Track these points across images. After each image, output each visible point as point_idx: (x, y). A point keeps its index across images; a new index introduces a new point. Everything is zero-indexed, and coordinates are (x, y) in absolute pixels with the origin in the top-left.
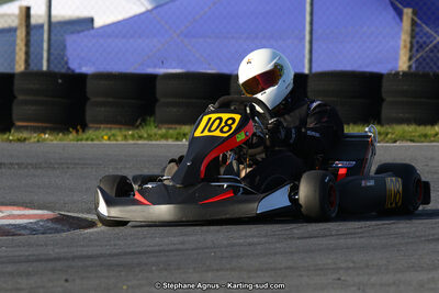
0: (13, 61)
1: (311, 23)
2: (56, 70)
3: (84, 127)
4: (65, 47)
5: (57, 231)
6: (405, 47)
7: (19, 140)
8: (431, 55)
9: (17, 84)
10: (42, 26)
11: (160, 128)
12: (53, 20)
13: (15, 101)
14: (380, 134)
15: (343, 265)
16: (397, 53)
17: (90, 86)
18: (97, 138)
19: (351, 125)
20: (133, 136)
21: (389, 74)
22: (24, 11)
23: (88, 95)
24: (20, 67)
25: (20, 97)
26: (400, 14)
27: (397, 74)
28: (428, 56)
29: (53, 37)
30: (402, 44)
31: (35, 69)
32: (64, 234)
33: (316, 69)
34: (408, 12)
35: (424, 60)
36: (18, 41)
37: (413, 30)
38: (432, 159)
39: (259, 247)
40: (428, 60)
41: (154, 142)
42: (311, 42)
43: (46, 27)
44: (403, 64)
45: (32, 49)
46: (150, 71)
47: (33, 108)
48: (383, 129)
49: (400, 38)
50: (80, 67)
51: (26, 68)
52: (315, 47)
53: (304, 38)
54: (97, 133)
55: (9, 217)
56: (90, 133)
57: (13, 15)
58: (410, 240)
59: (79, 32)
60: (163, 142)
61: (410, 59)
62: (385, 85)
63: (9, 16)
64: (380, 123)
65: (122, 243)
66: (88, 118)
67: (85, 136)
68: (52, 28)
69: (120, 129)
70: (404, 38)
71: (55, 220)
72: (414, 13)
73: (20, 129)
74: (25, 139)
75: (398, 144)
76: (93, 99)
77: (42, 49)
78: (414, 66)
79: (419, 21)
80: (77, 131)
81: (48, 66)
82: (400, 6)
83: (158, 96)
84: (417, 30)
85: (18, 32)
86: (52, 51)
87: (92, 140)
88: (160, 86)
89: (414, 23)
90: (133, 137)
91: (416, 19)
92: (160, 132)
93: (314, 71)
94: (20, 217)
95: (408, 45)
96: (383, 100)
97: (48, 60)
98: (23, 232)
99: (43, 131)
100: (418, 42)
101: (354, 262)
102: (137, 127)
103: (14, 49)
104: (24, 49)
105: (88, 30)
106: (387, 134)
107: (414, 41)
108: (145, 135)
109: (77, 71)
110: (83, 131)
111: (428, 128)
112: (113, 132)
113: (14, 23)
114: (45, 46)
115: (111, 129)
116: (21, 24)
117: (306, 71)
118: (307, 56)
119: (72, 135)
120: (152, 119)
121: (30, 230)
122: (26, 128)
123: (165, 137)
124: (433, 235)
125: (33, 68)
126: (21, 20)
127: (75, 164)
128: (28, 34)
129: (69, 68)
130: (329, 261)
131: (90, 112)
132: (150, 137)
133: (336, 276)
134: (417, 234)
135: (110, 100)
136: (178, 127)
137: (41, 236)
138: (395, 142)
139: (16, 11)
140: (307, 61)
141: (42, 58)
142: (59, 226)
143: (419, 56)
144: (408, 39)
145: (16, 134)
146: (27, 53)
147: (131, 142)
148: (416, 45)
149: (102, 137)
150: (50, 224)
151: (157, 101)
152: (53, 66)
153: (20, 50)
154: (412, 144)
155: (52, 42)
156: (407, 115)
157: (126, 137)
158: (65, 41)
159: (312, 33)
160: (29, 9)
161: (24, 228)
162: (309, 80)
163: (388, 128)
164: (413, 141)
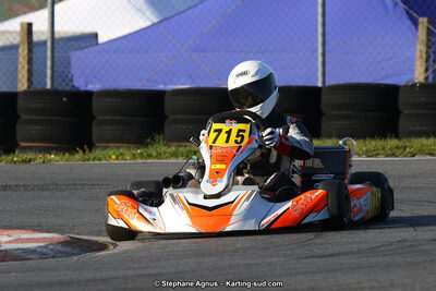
0: (16, 78)
1: (324, 35)
2: (60, 88)
3: (91, 147)
4: (69, 64)
5: (68, 255)
6: (421, 57)
7: (24, 161)
9: (21, 103)
10: (45, 43)
11: (169, 146)
12: (56, 36)
13: (19, 121)
14: (397, 147)
16: (414, 65)
17: (96, 104)
18: (105, 158)
19: (368, 139)
20: (141, 154)
21: (406, 86)
22: (26, 28)
23: (95, 114)
24: (22, 86)
25: (24, 117)
26: (416, 23)
27: (414, 85)
29: (56, 54)
30: (418, 54)
31: (39, 87)
32: (75, 258)
33: (331, 82)
34: (423, 21)
36: (21, 59)
37: (428, 40)
41: (163, 161)
42: (324, 55)
43: (49, 44)
44: (419, 76)
45: (35, 67)
46: (161, 87)
47: (37, 127)
48: (400, 143)
49: (415, 48)
50: (87, 85)
51: (29, 87)
52: (327, 59)
53: (317, 49)
54: (105, 152)
55: (17, 241)
56: (97, 153)
57: (15, 32)
59: (83, 48)
60: (173, 160)
61: (427, 70)
62: (402, 96)
63: (11, 32)
64: (397, 137)
66: (94, 137)
67: (92, 156)
68: (56, 45)
69: (128, 148)
70: (421, 48)
71: (65, 243)
72: (429, 22)
73: (24, 149)
74: (30, 161)
75: (416, 158)
76: (99, 118)
77: (46, 66)
80: (84, 151)
81: (52, 85)
82: (415, 15)
83: (167, 112)
84: (433, 39)
85: (20, 50)
86: (56, 68)
87: (100, 160)
88: (168, 103)
89: (429, 33)
91: (432, 28)
92: (169, 150)
93: (327, 84)
94: (28, 240)
95: (424, 56)
96: (400, 113)
97: (52, 78)
98: (32, 256)
99: (49, 151)
100: (434, 52)
102: (147, 146)
103: (17, 68)
104: (26, 67)
105: (92, 46)
106: (405, 148)
107: (431, 51)
108: (155, 154)
109: (82, 88)
112: (121, 150)
113: (16, 40)
114: (49, 63)
115: (118, 148)
116: (22, 42)
117: (320, 84)
118: (320, 69)
119: (79, 155)
120: (161, 136)
121: (40, 254)
122: (31, 148)
123: (175, 155)
125: (37, 86)
126: (22, 37)
128: (30, 51)
129: (73, 86)
131: (96, 131)
132: (159, 156)
135: (117, 118)
137: (51, 260)
138: (414, 156)
139: (18, 28)
140: (320, 74)
141: (46, 76)
142: (69, 250)
144: (424, 50)
145: (21, 155)
146: (30, 72)
147: (140, 161)
149: (110, 157)
150: (60, 248)
151: (166, 117)
152: (56, 84)
153: (23, 67)
154: (432, 158)
155: (55, 59)
156: (425, 128)
157: (134, 156)
158: (69, 57)
159: (324, 45)
160: (30, 25)
161: (33, 251)
162: (323, 93)
163: (406, 142)
164: (432, 155)
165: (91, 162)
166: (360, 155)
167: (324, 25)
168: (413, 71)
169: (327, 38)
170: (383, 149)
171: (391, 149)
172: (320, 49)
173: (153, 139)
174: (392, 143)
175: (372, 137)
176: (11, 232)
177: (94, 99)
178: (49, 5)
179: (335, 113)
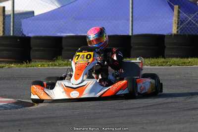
1: (132, 13)
2: (17, 35)
3: (30, 61)
4: (21, 25)
5: (17, 108)
6: (175, 23)
8: (187, 26)
10: (10, 15)
11: (64, 61)
12: (15, 12)
14: (164, 62)
15: (145, 122)
16: (172, 26)
17: (32, 42)
18: (36, 66)
19: (151, 59)
20: (52, 64)
21: (168, 35)
22: (2, 9)
23: (31, 46)
24: (1, 34)
26: (173, 8)
27: (171, 35)
28: (186, 27)
29: (15, 20)
30: (174, 21)
31: (8, 35)
32: (19, 110)
33: (135, 33)
34: (176, 7)
35: (184, 28)
37: (179, 15)
38: (187, 73)
40: (186, 29)
41: (61, 67)
42: (132, 21)
43: (12, 16)
44: (174, 31)
45: (6, 26)
46: (59, 34)
47: (7, 52)
48: (165, 60)
49: (173, 19)
50: (28, 33)
51: (3, 34)
52: (134, 23)
53: (129, 19)
54: (36, 64)
56: (33, 64)
58: (176, 110)
59: (29, 17)
60: (66, 67)
61: (178, 28)
62: (166, 41)
64: (164, 57)
65: (45, 113)
66: (31, 57)
67: (30, 65)
68: (15, 16)
69: (46, 61)
70: (175, 19)
71: (16, 103)
72: (179, 8)
73: (1, 62)
74: (3, 67)
75: (172, 67)
76: (34, 48)
77: (10, 25)
78: (179, 32)
79: (181, 11)
80: (27, 63)
81: (13, 34)
82: (172, 4)
83: (63, 46)
84: (181, 15)
86: (15, 27)
87: (33, 67)
88: (64, 42)
89: (179, 12)
92: (64, 63)
95: (177, 22)
96: (165, 47)
97: (13, 31)
98: (1, 108)
99: (11, 63)
100: (181, 21)
101: (150, 120)
102: (54, 61)
104: (2, 26)
106: (167, 62)
107: (179, 20)
109: (27, 35)
110: (29, 63)
111: (186, 59)
112: (43, 63)
114: (12, 24)
115: (42, 61)
116: (1, 15)
117: (130, 34)
118: (131, 27)
119: (24, 65)
120: (61, 57)
121: (4, 108)
122: (4, 62)
123: (66, 65)
124: (187, 108)
125: (6, 34)
127: (26, 78)
128: (4, 19)
129: (23, 34)
131: (32, 54)
132: (59, 65)
133: (142, 127)
135: (42, 48)
137: (9, 110)
140: (130, 30)
141: (10, 30)
142: (17, 106)
143: (181, 27)
144: (177, 20)
146: (4, 28)
147: (51, 67)
148: (180, 22)
149: (38, 65)
150: (13, 105)
151: (63, 48)
154: (178, 67)
155: (15, 23)
157: (49, 65)
158: (21, 22)
159: (132, 17)
160: (4, 8)
162: (132, 38)
163: (167, 60)
164: (179, 65)
165: (29, 68)
166: (147, 65)
167: (132, 8)
168: (171, 28)
170: (158, 63)
171: (161, 63)
172: (131, 19)
173: (57, 58)
174: (163, 60)
175: (153, 57)
177: (31, 40)
179: (137, 47)
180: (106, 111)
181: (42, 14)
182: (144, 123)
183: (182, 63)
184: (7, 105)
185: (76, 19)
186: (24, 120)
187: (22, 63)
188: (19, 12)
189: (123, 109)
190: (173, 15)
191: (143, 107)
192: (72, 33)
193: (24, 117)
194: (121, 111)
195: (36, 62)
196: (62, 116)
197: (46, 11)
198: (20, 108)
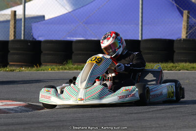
0: (8, 35)
1: (142, 17)
2: (28, 39)
3: (40, 65)
4: (32, 28)
5: (27, 111)
6: (184, 28)
7: (11, 71)
9: (10, 45)
10: (21, 20)
11: (74, 65)
12: (26, 17)
13: (9, 53)
14: (173, 67)
16: (181, 31)
17: (43, 46)
18: (46, 70)
19: (160, 63)
21: (177, 40)
22: (13, 13)
23: (42, 50)
24: (11, 38)
25: (11, 52)
26: (182, 13)
27: (181, 40)
28: (195, 32)
29: (26, 24)
32: (30, 113)
34: (185, 12)
35: (193, 33)
36: (11, 26)
37: (188, 20)
39: (116, 118)
40: (195, 34)
41: (71, 71)
42: (142, 26)
43: (23, 20)
44: (183, 35)
45: (17, 30)
46: (69, 39)
47: (17, 56)
48: (174, 65)
49: (182, 24)
50: (38, 37)
51: (14, 38)
52: (144, 28)
53: (139, 24)
55: (5, 105)
56: (43, 67)
57: (9, 15)
59: (38, 22)
60: (75, 71)
61: (187, 33)
62: (175, 45)
63: (6, 15)
64: (173, 62)
66: (42, 61)
67: (40, 69)
68: (26, 20)
69: (56, 65)
70: (184, 24)
71: (25, 106)
72: (188, 13)
73: (11, 65)
74: (14, 70)
75: (181, 71)
76: (44, 52)
77: (21, 29)
78: (188, 37)
79: (190, 16)
80: (37, 67)
81: (24, 37)
82: (182, 9)
83: (73, 50)
84: (190, 20)
85: (11, 23)
86: (26, 30)
87: (44, 70)
88: (74, 46)
89: (188, 17)
90: (62, 69)
92: (74, 67)
93: (143, 39)
94: (10, 105)
95: (186, 27)
96: (174, 52)
97: (24, 35)
98: (11, 112)
99: (22, 66)
101: (159, 124)
102: (64, 65)
103: (9, 30)
105: (42, 21)
106: (176, 67)
107: (189, 25)
108: (68, 68)
109: (37, 39)
110: (40, 66)
112: (53, 67)
113: (9, 18)
114: (23, 28)
115: (52, 65)
117: (140, 39)
118: (140, 32)
119: (35, 68)
120: (71, 61)
121: (15, 111)
122: (14, 65)
123: (76, 69)
125: (18, 38)
126: (11, 17)
128: (15, 23)
129: (34, 38)
130: (148, 124)
131: (43, 58)
132: (70, 69)
134: (188, 112)
135: (52, 52)
136: (82, 64)
138: (180, 70)
139: (10, 13)
140: (140, 34)
141: (21, 34)
142: (28, 109)
143: (190, 31)
144: (186, 25)
145: (10, 68)
146: (15, 32)
147: (61, 71)
148: (189, 27)
149: (48, 69)
150: (24, 108)
151: (73, 52)
152: (26, 37)
153: (12, 30)
155: (26, 26)
156: (185, 59)
157: (59, 69)
158: (31, 26)
159: (142, 22)
160: (15, 12)
161: (12, 110)
162: (141, 42)
163: (176, 64)
164: (187, 70)
165: (40, 71)
168: (181, 33)
169: (144, 19)
170: (167, 67)
171: (170, 67)
172: (140, 24)
173: (67, 62)
174: (172, 64)
175: (162, 62)
176: (3, 101)
177: (42, 44)
178: (23, 3)
179: (147, 51)
180: (115, 115)
181: (53, 18)
182: (153, 127)
183: (191, 68)
184: (17, 108)
185: (86, 23)
186: (34, 123)
187: (32, 66)
188: (30, 16)
189: (132, 113)
190: (182, 20)
191: (152, 111)
192: (83, 37)
193: (34, 120)
194: (130, 115)
195: (46, 65)
196: (72, 120)
197: (56, 15)
198: (30, 111)
